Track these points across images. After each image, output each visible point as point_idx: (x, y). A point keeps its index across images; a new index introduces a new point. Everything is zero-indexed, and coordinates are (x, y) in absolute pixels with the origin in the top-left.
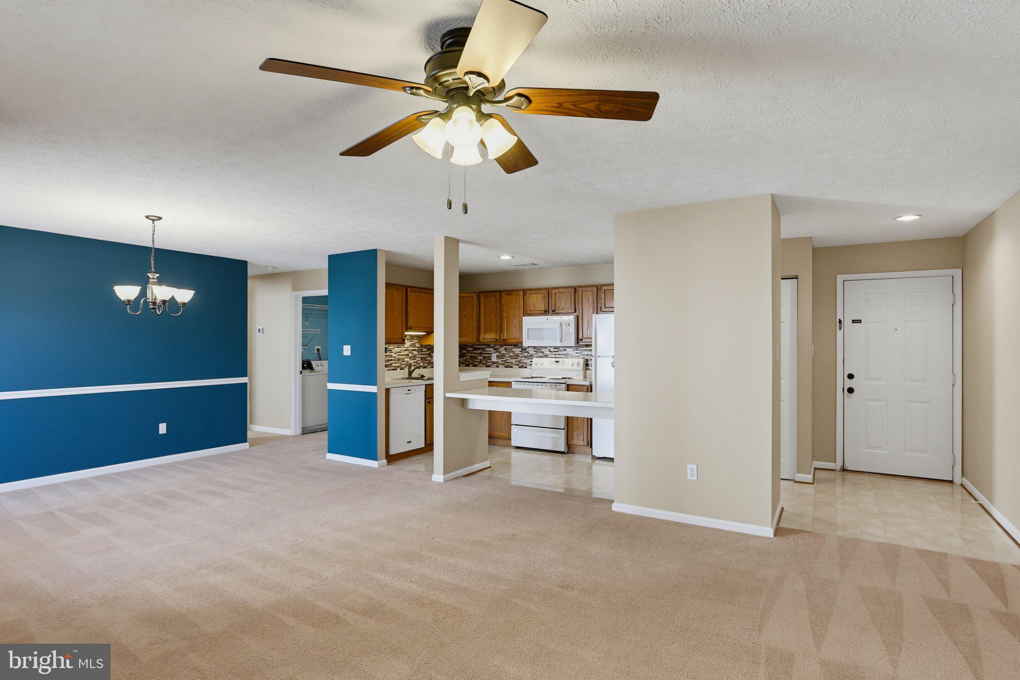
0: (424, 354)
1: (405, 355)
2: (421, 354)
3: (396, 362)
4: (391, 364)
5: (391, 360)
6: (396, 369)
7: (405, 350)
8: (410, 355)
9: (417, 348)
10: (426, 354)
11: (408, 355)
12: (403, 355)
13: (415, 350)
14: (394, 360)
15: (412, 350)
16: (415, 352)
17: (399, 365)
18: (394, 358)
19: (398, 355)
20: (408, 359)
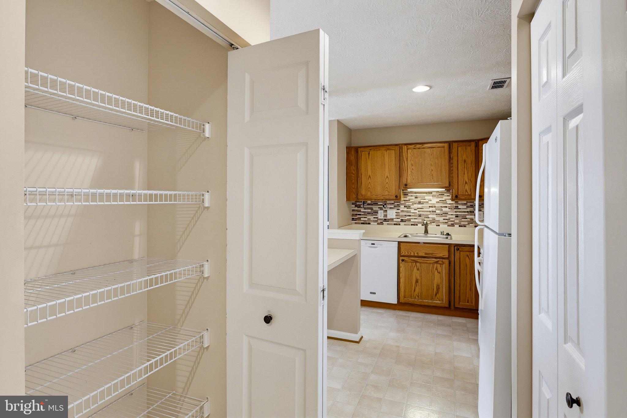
0: (460, 212)
1: (430, 212)
2: (456, 212)
3: (416, 217)
4: (409, 220)
5: (410, 216)
6: (417, 225)
7: (430, 207)
8: (438, 212)
9: (450, 205)
10: (465, 212)
11: (435, 212)
12: (427, 211)
13: (446, 207)
14: (413, 216)
15: (442, 207)
16: (445, 210)
17: (420, 220)
18: (413, 214)
19: (419, 211)
20: (435, 216)
